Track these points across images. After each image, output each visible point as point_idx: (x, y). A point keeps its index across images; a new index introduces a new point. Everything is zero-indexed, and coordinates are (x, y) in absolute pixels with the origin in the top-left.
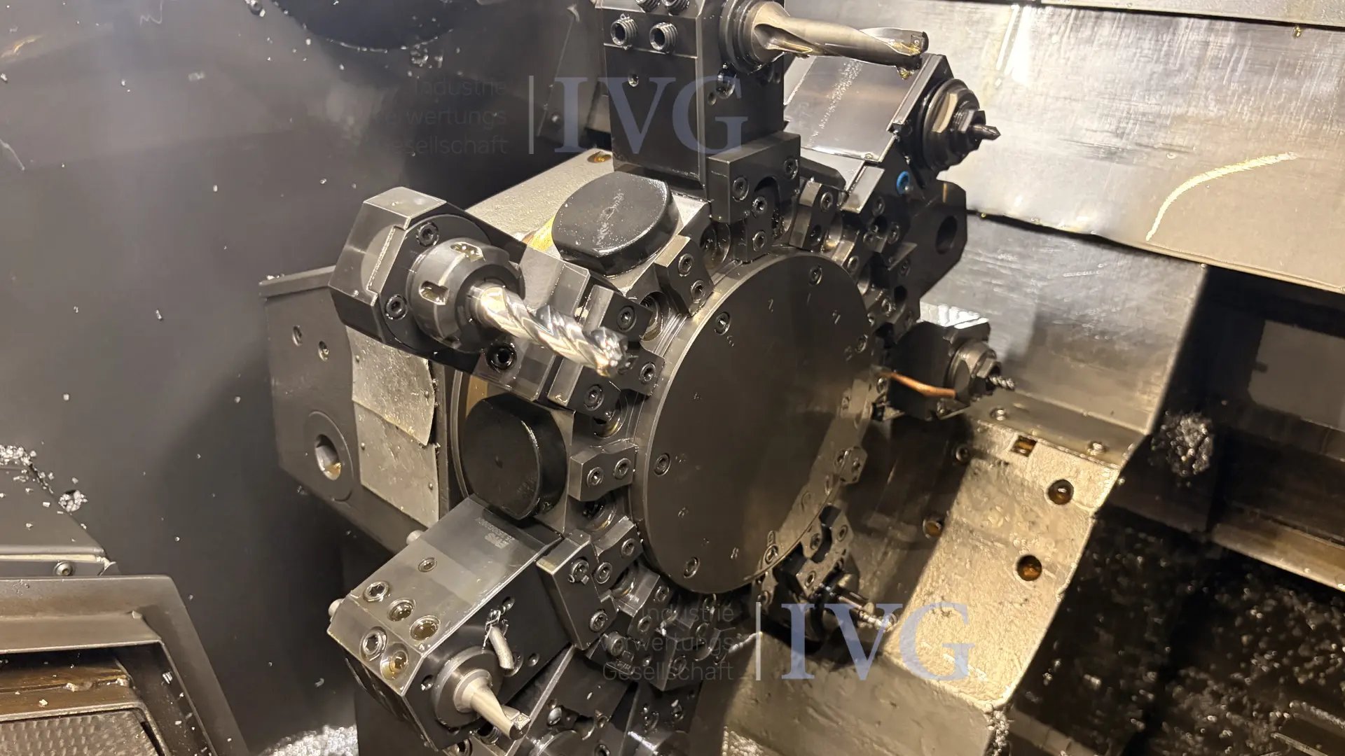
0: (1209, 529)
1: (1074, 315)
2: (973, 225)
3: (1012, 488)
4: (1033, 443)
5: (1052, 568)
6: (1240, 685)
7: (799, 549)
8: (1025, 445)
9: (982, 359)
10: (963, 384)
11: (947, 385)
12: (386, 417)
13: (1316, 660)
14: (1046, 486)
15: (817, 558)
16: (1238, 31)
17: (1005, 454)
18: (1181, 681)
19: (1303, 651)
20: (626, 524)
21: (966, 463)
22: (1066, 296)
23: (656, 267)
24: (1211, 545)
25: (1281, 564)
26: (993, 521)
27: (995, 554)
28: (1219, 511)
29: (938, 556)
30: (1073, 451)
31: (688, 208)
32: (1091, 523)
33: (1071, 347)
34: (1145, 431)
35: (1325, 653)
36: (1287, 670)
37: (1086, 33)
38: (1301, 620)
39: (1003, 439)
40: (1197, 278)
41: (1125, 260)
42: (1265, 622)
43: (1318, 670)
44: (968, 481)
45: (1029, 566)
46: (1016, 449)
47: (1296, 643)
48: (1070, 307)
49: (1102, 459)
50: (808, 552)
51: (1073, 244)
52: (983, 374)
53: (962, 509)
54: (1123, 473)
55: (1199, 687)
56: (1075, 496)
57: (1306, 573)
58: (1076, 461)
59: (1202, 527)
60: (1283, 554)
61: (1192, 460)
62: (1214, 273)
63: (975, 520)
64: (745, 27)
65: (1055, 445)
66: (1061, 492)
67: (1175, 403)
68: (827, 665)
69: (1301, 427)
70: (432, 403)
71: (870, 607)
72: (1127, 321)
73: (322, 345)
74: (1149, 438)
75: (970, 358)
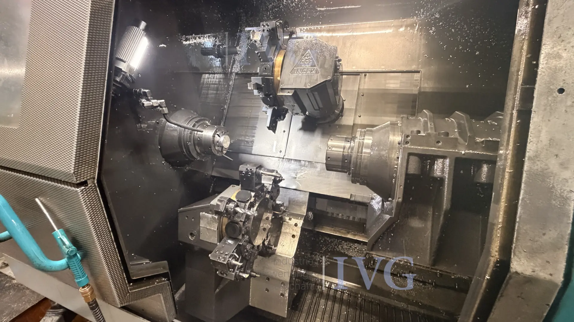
0: (314, 229)
1: (294, 200)
2: (281, 189)
3: (289, 225)
4: (291, 219)
5: (297, 236)
6: (321, 253)
7: (265, 239)
8: (290, 219)
9: (284, 208)
10: (282, 211)
11: (280, 212)
12: (208, 228)
13: (331, 247)
14: (294, 224)
15: (267, 239)
16: (308, 163)
17: (288, 221)
18: (313, 254)
19: (329, 246)
20: (248, 237)
21: (282, 223)
22: (293, 197)
23: (251, 202)
24: (315, 231)
25: (324, 232)
26: (288, 231)
27: (288, 235)
28: (315, 226)
29: (281, 237)
30: (297, 219)
31: (253, 194)
32: (301, 228)
33: (294, 204)
34: (305, 215)
35: (332, 245)
36: (327, 249)
37: (290, 162)
38: (328, 241)
39: (287, 218)
40: (308, 194)
41: (299, 192)
42: (323, 242)
43: (331, 248)
44: (283, 225)
45: (293, 236)
46: (289, 220)
47: (328, 245)
48: (293, 198)
49: (301, 219)
50: (266, 239)
51: (292, 190)
52: (285, 210)
53: (283, 229)
54: (303, 221)
55: (316, 254)
56: (298, 225)
57: (327, 232)
58: (297, 220)
59: (313, 228)
60: (324, 230)
61: (311, 218)
62: (310, 193)
63: (285, 231)
64: (259, 173)
65: (294, 218)
66: (296, 225)
67: (308, 211)
68: (267, 257)
69: (323, 211)
70: (217, 225)
71: (273, 246)
72: (301, 200)
73: (193, 218)
74: (306, 216)
75: (282, 208)
